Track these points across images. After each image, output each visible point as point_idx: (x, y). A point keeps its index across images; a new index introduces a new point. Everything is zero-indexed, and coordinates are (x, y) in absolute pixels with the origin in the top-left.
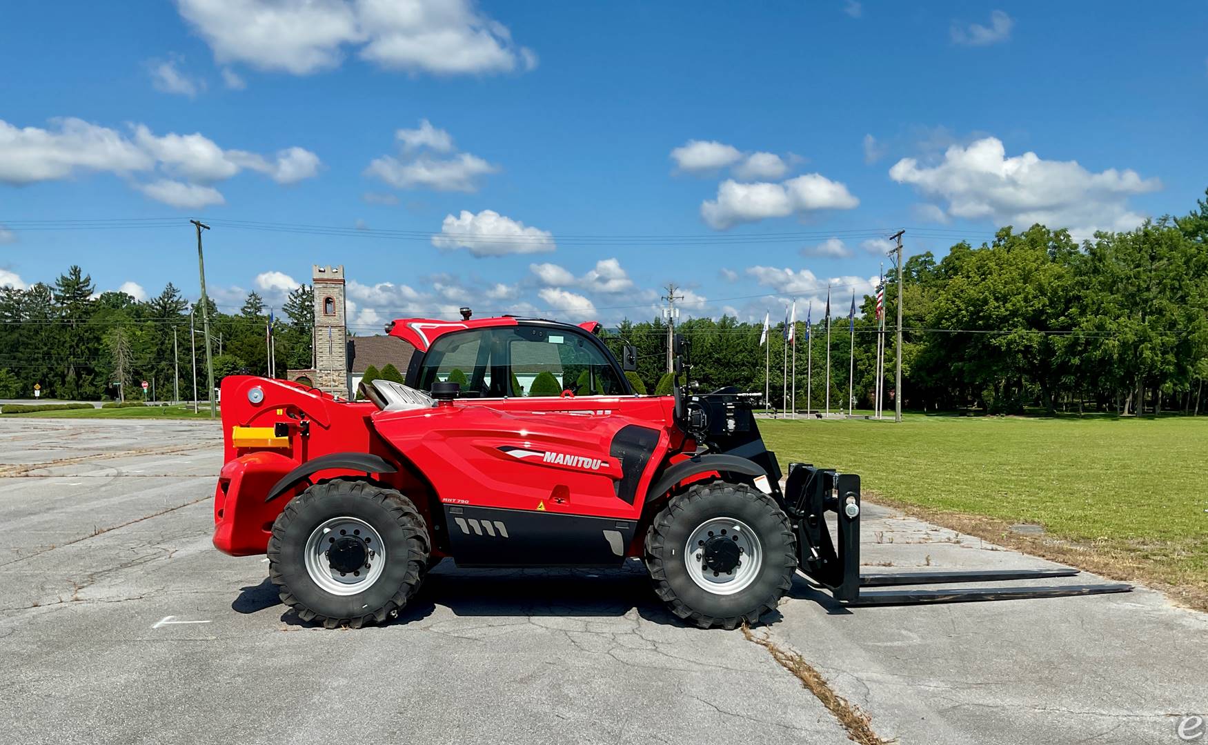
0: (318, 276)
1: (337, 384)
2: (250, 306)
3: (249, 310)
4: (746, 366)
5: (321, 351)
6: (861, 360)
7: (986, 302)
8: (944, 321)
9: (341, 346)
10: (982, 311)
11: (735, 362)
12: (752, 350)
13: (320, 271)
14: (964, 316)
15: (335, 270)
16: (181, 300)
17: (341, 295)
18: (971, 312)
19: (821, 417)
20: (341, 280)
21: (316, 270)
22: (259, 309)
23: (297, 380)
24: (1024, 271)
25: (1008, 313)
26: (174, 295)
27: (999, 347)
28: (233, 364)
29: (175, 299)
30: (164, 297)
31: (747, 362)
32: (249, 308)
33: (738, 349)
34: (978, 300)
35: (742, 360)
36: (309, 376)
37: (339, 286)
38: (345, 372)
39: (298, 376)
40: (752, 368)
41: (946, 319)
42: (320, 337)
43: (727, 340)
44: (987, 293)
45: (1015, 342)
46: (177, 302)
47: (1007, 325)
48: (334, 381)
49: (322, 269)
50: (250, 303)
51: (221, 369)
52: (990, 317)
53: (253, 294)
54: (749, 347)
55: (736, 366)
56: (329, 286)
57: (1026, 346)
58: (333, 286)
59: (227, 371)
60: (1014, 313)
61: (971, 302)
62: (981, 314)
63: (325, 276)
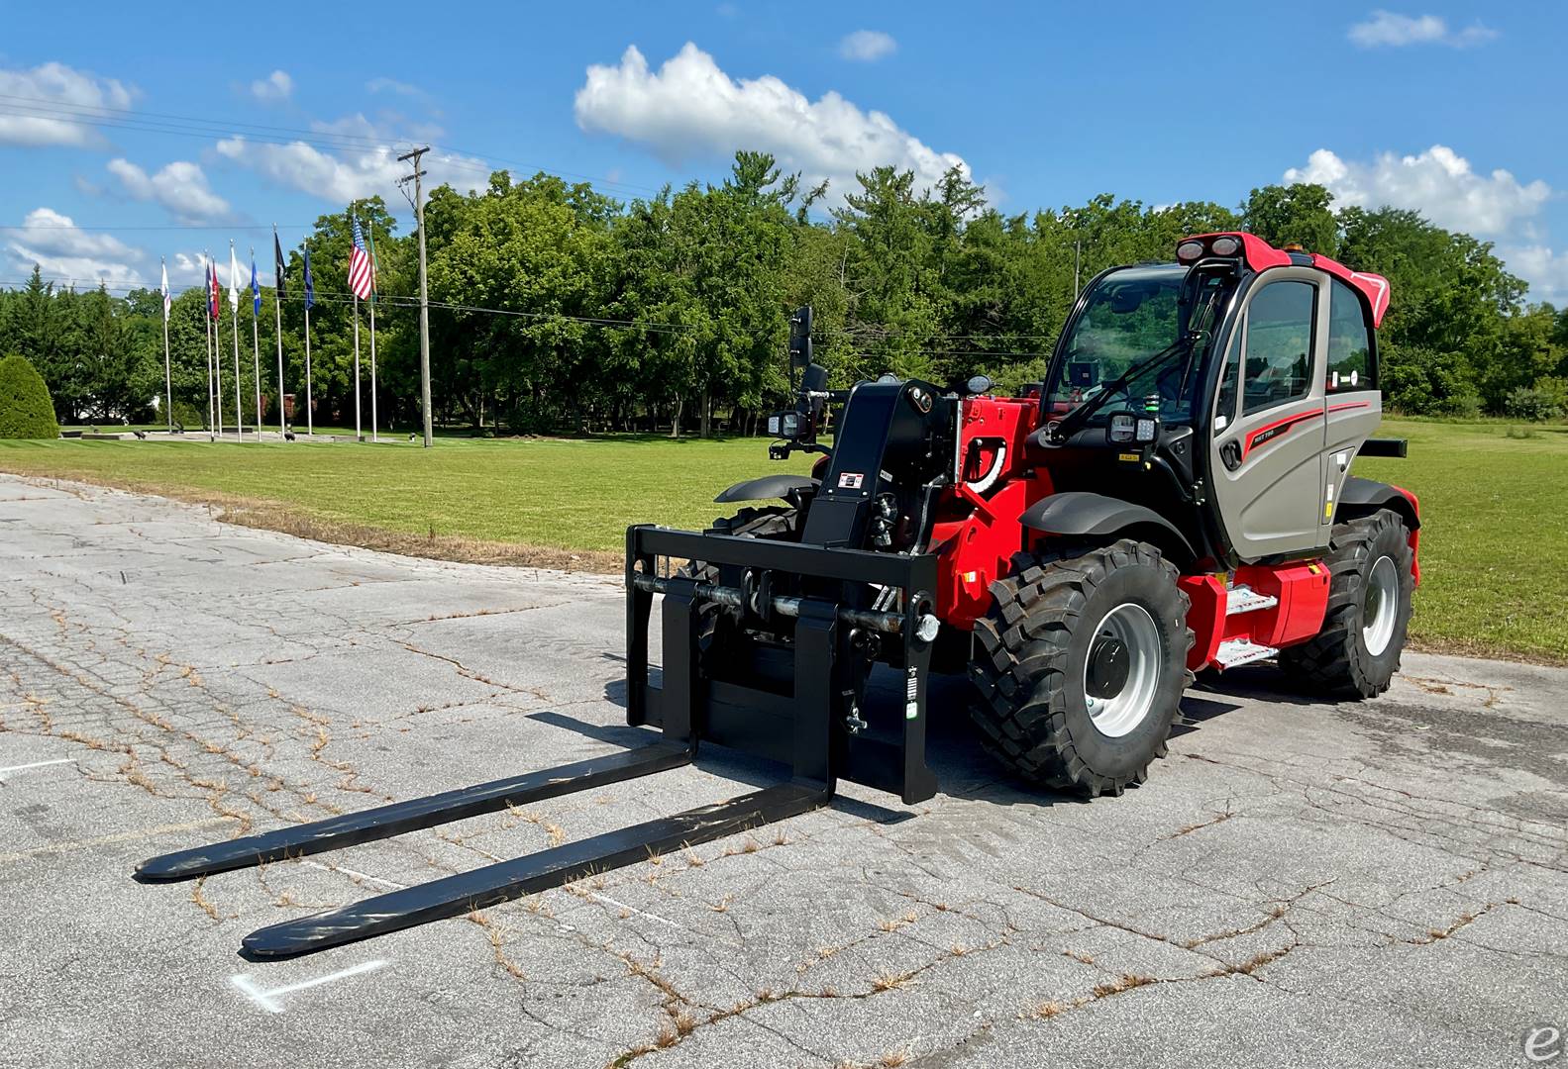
4: (84, 353)
6: (295, 351)
7: (511, 273)
8: (449, 298)
10: (509, 286)
11: (63, 346)
14: (482, 293)
18: (491, 287)
24: (555, 234)
25: (544, 292)
27: (532, 340)
33: (66, 324)
34: (500, 269)
35: (76, 343)
40: (95, 357)
41: (452, 295)
43: (46, 309)
44: (514, 261)
45: (554, 334)
47: (540, 309)
52: (519, 295)
55: (66, 353)
57: (565, 340)
60: (551, 294)
61: (489, 272)
62: (506, 291)
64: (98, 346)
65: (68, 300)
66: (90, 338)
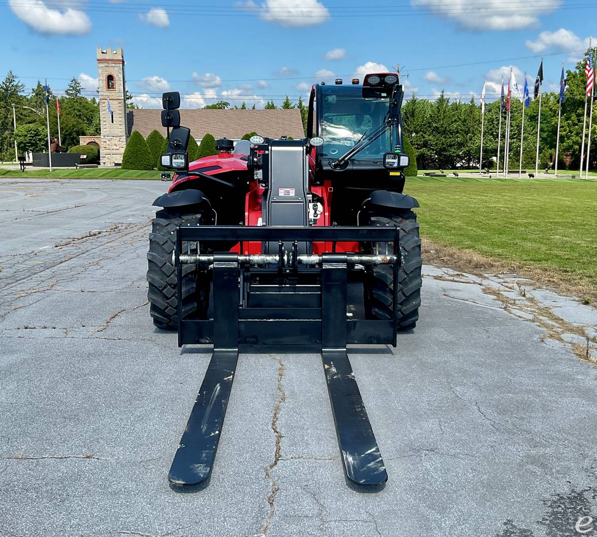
0: (100, 56)
1: (118, 148)
2: (72, 88)
3: (71, 92)
4: (460, 133)
5: (105, 120)
9: (120, 116)
11: (450, 130)
12: (465, 120)
13: (103, 53)
15: (115, 52)
16: (19, 84)
17: (120, 73)
19: (533, 177)
20: (119, 60)
21: (99, 52)
22: (79, 91)
23: (87, 144)
26: (13, 81)
28: (35, 131)
29: (15, 83)
30: (6, 82)
31: (461, 130)
32: (71, 90)
33: (454, 119)
35: (457, 128)
36: (97, 141)
37: (118, 65)
38: (125, 137)
39: (88, 141)
40: (465, 135)
42: (104, 108)
43: (444, 112)
46: (17, 86)
48: (115, 145)
49: (105, 51)
50: (72, 87)
51: (26, 136)
53: (74, 80)
54: (462, 117)
55: (452, 134)
56: (110, 65)
58: (113, 65)
59: (30, 137)
63: (107, 57)
64: (467, 129)
65: (456, 107)
66: (464, 125)
